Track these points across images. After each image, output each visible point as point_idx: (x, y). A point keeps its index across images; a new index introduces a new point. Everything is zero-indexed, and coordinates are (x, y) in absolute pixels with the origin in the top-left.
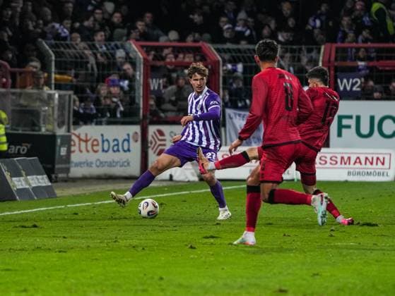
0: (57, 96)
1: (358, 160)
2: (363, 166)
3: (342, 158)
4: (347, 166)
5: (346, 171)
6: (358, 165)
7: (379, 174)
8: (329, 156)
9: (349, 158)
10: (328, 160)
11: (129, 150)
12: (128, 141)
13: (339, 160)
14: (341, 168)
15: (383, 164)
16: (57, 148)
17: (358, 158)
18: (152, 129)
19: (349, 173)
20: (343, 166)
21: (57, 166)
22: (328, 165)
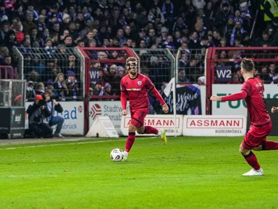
0: (11, 83)
1: (222, 123)
2: (226, 126)
3: (212, 121)
4: (215, 126)
5: (215, 130)
6: (222, 126)
7: (235, 132)
8: (203, 120)
9: (216, 121)
10: (203, 123)
11: (76, 118)
12: (75, 112)
13: (210, 123)
14: (210, 128)
15: (238, 125)
16: (12, 117)
17: (222, 121)
18: (92, 104)
19: (216, 131)
20: (213, 126)
21: (12, 129)
22: (203, 126)
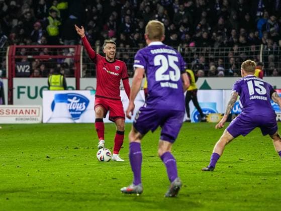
1: (21, 112)
2: (24, 115)
3: (13, 111)
4: (16, 115)
5: (15, 118)
6: (21, 115)
7: (33, 119)
8: (5, 110)
9: (16, 111)
10: (5, 112)
13: (11, 112)
14: (11, 116)
15: (35, 113)
17: (21, 110)
19: (16, 119)
20: (13, 115)
22: (5, 115)
